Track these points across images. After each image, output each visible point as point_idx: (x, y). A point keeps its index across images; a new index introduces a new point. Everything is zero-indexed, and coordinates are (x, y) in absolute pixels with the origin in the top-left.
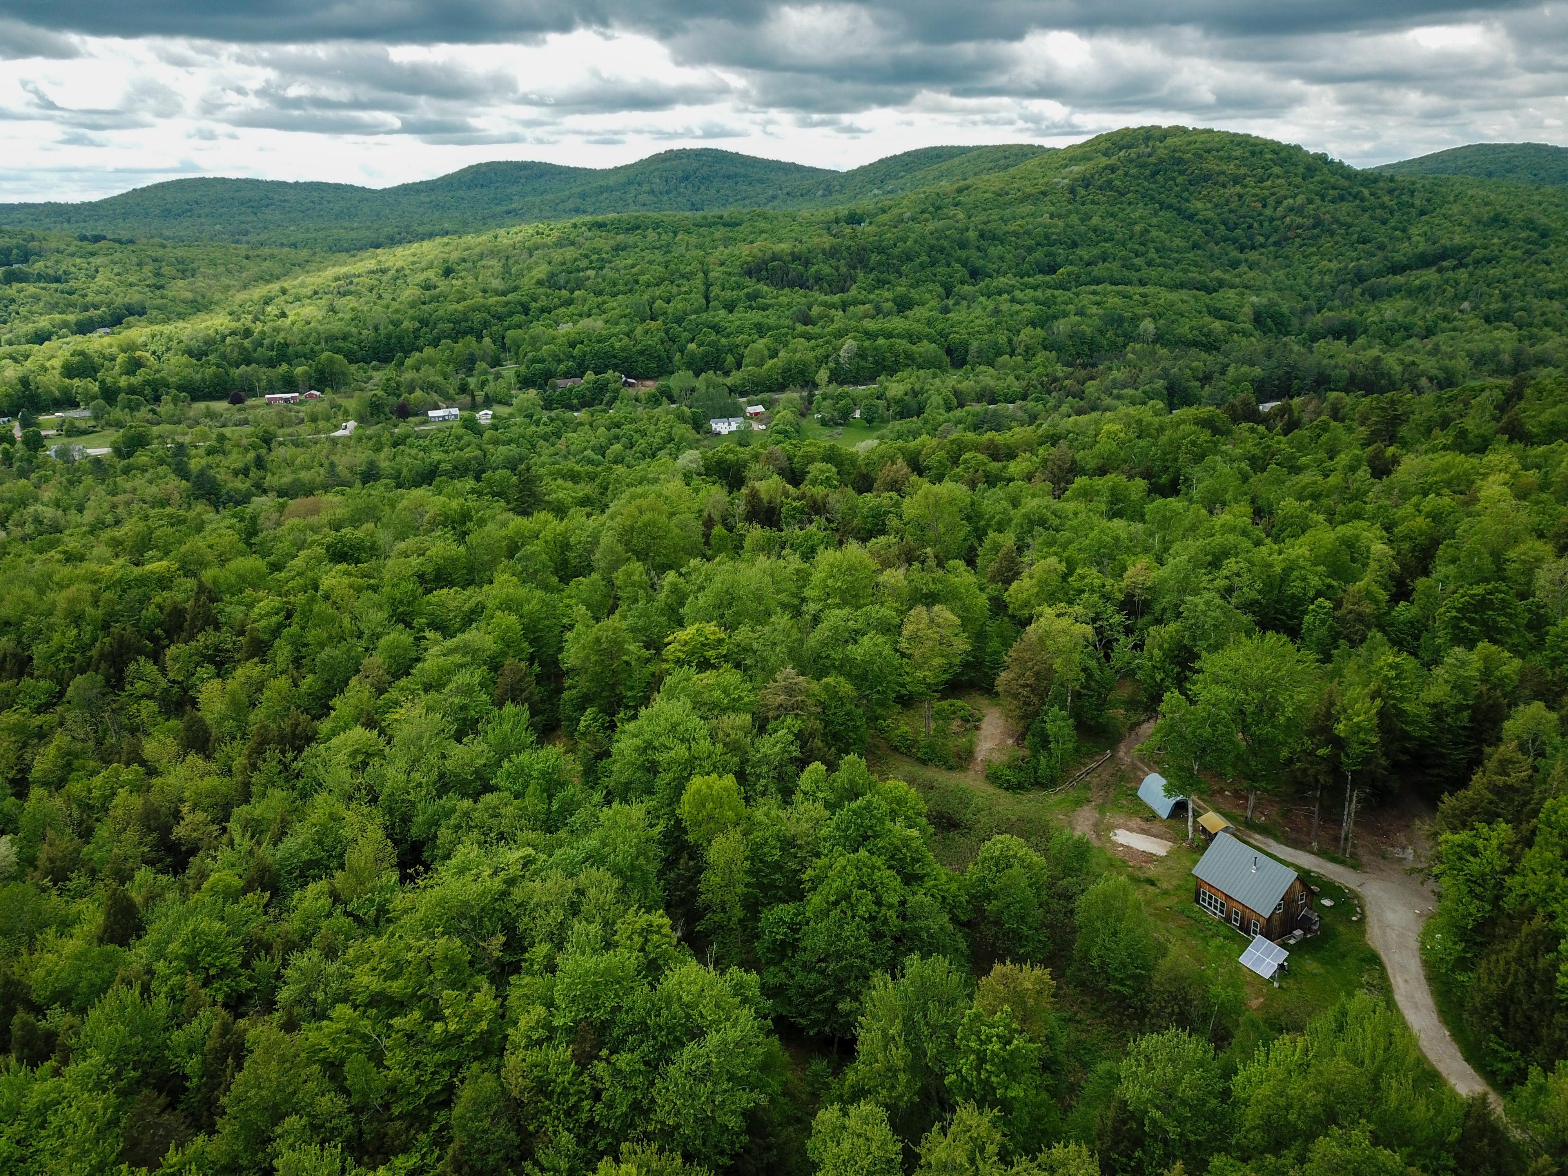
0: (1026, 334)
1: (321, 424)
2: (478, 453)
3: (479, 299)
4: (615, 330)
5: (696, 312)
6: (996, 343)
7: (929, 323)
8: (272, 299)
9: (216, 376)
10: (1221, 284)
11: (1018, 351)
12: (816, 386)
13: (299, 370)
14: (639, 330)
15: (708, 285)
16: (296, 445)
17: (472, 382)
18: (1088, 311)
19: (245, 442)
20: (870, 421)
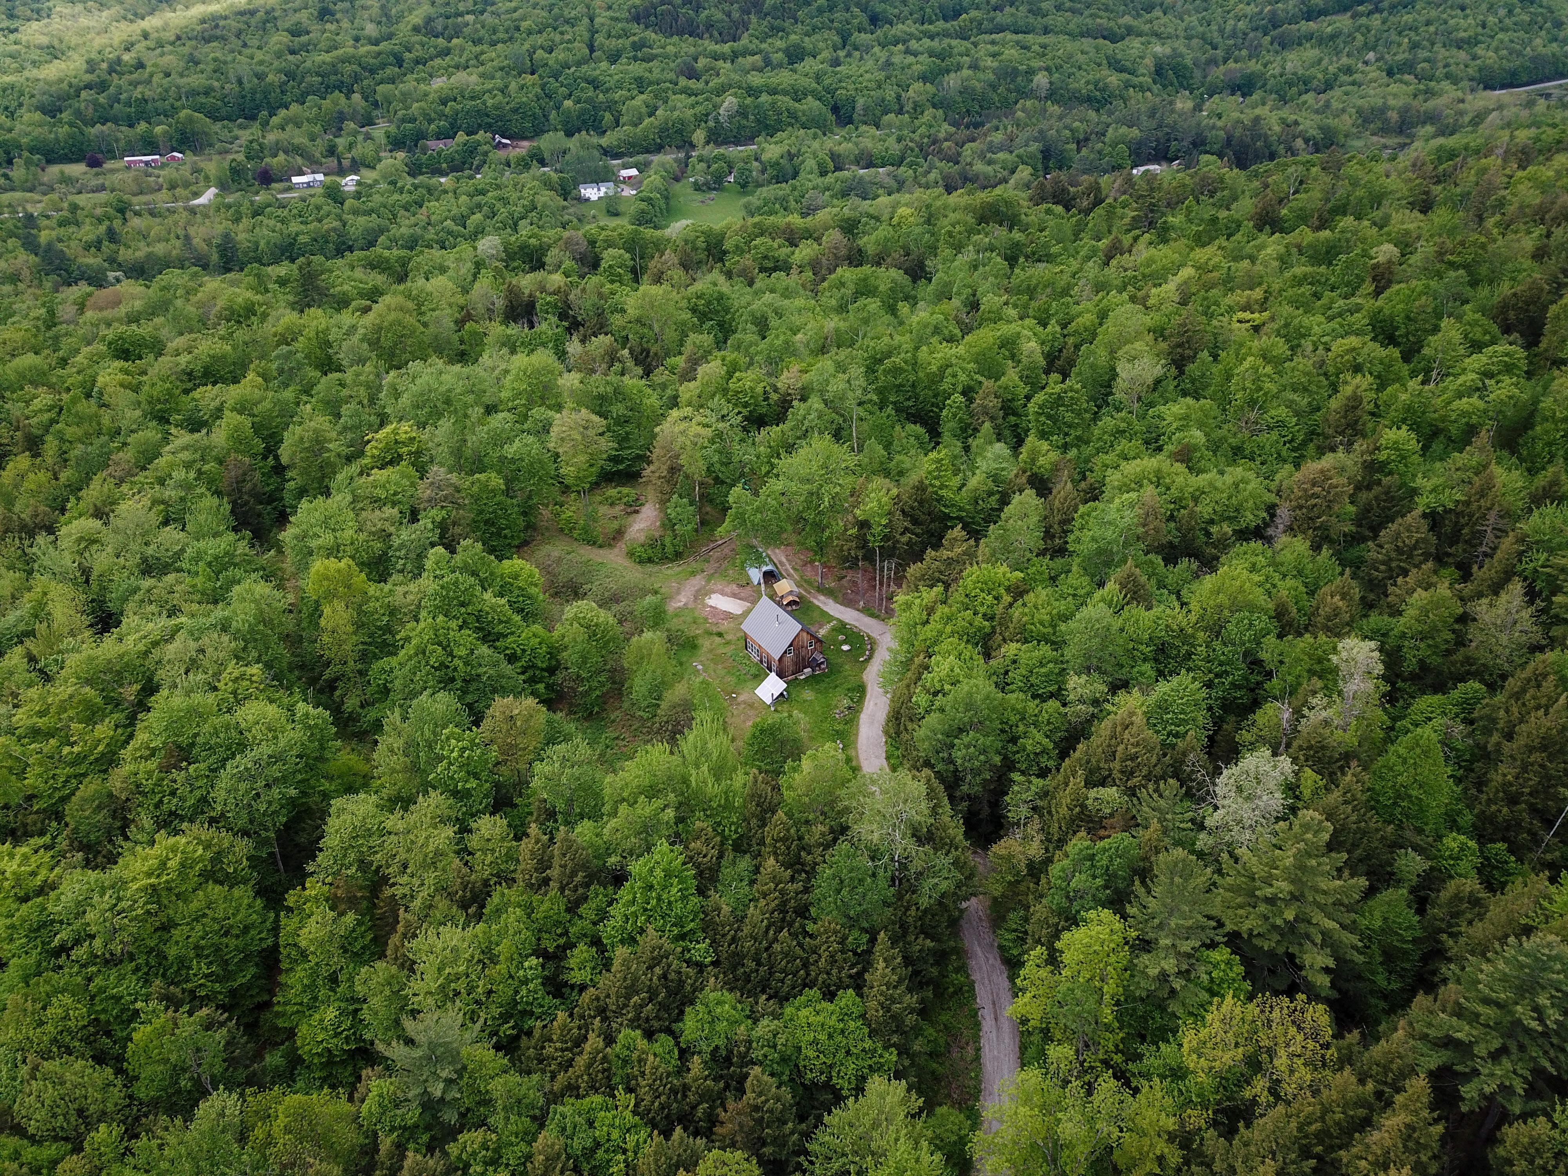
0: (917, 90)
1: (179, 191)
2: (336, 224)
3: (348, 49)
4: (489, 85)
5: (579, 64)
6: (883, 100)
7: (818, 78)
8: (132, 45)
9: (71, 136)
10: (1130, 31)
11: (906, 109)
12: (693, 146)
13: (159, 129)
14: (513, 86)
15: (593, 32)
16: (152, 214)
17: (341, 142)
18: (982, 64)
19: (99, 211)
20: (743, 186)
